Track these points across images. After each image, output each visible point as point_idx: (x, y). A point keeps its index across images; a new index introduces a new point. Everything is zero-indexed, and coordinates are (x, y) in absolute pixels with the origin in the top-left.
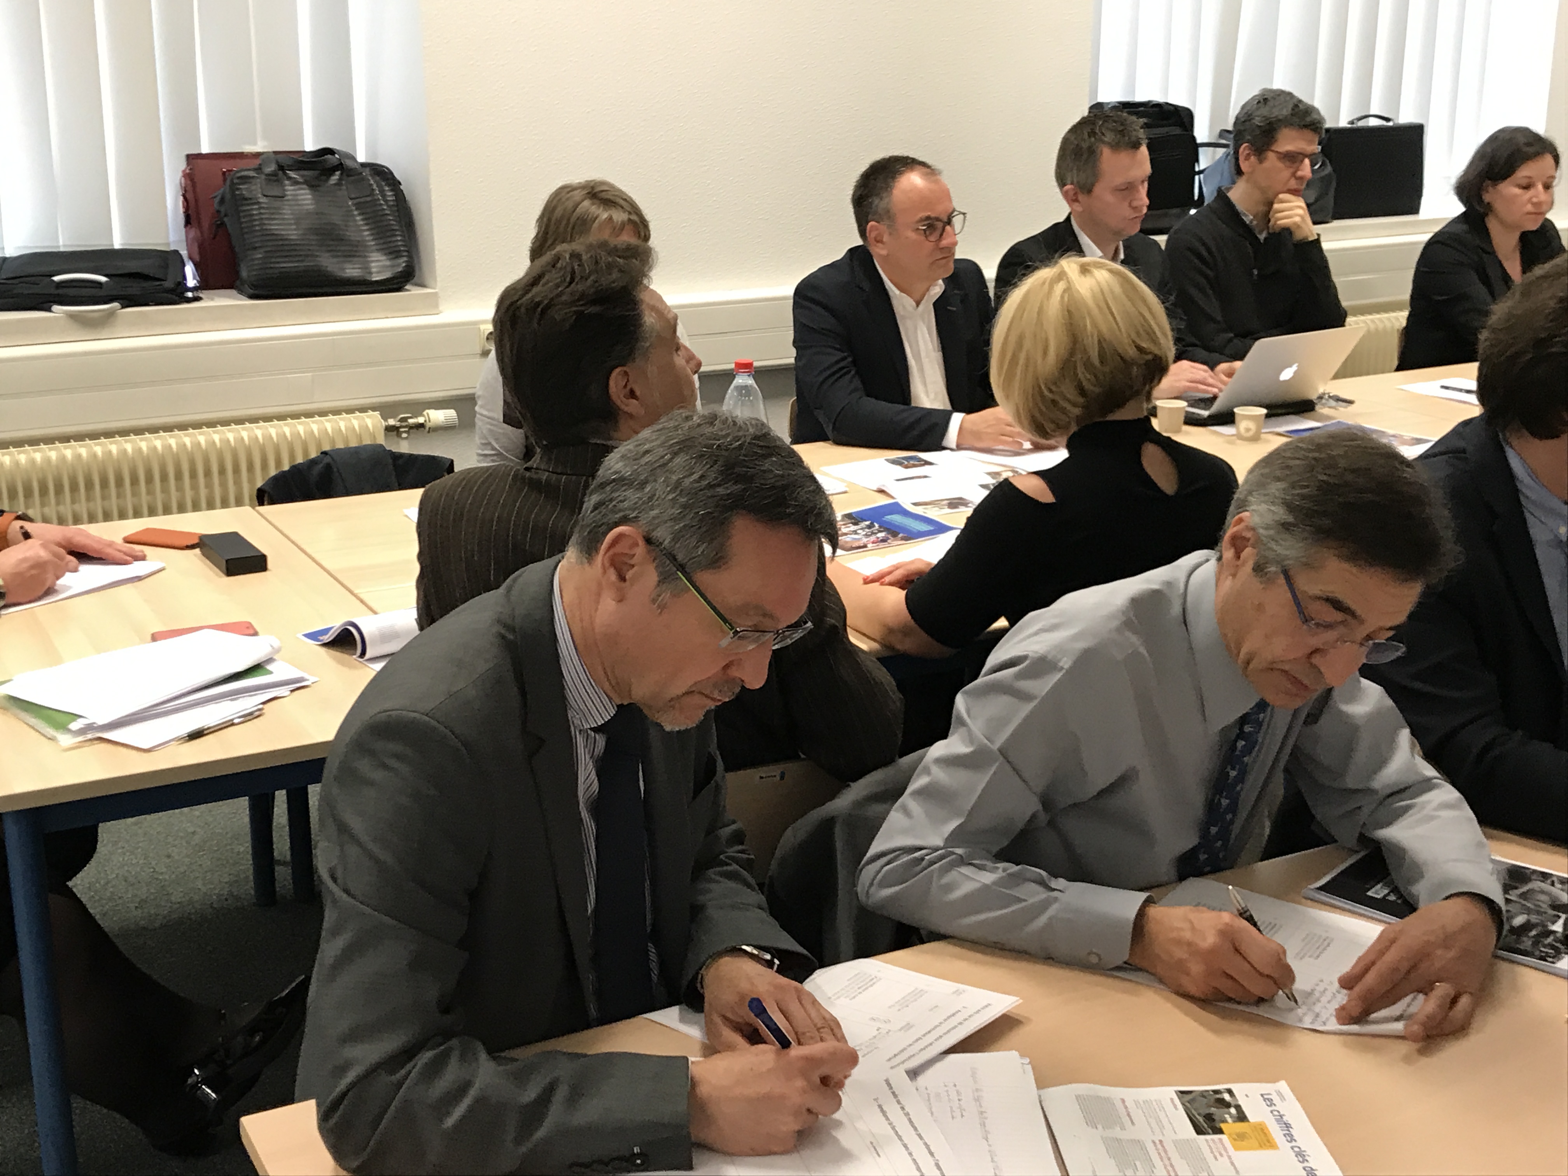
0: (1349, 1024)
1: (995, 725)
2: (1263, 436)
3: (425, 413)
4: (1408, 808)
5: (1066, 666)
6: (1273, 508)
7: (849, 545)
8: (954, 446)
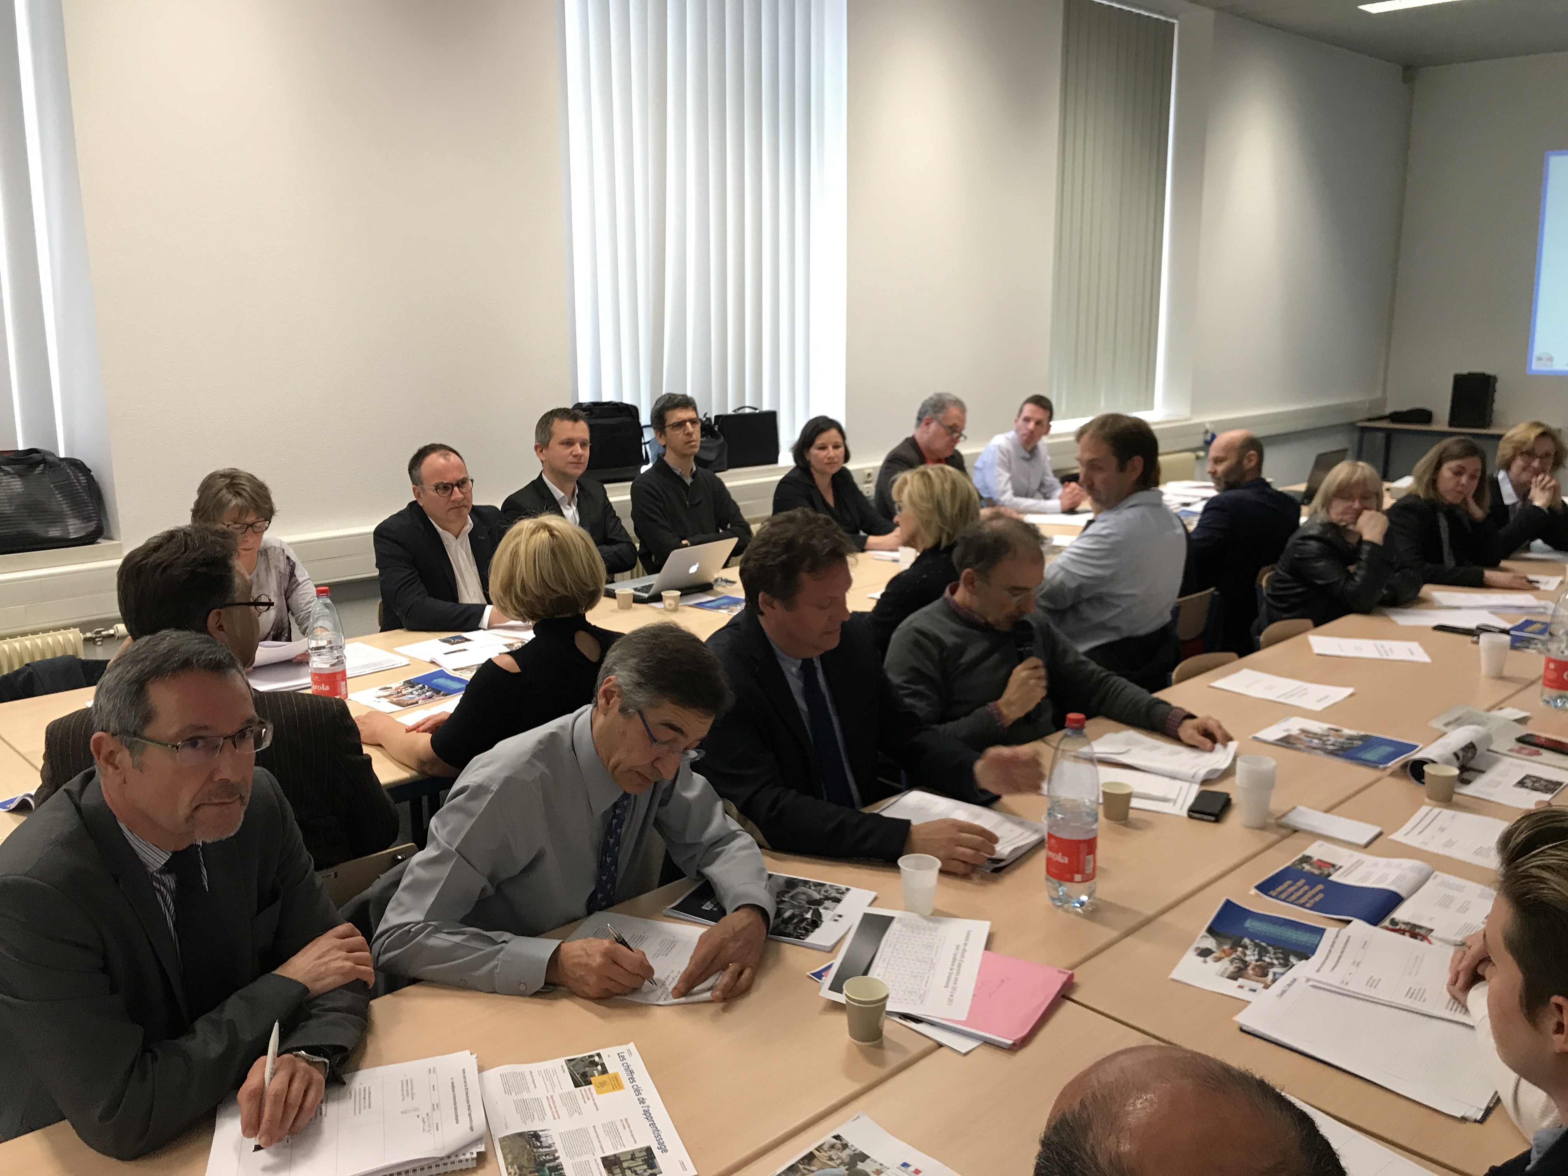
0: (680, 997)
1: (453, 833)
2: (680, 608)
3: (115, 627)
4: (722, 852)
5: (495, 790)
6: (630, 674)
7: (406, 703)
8: (486, 627)
